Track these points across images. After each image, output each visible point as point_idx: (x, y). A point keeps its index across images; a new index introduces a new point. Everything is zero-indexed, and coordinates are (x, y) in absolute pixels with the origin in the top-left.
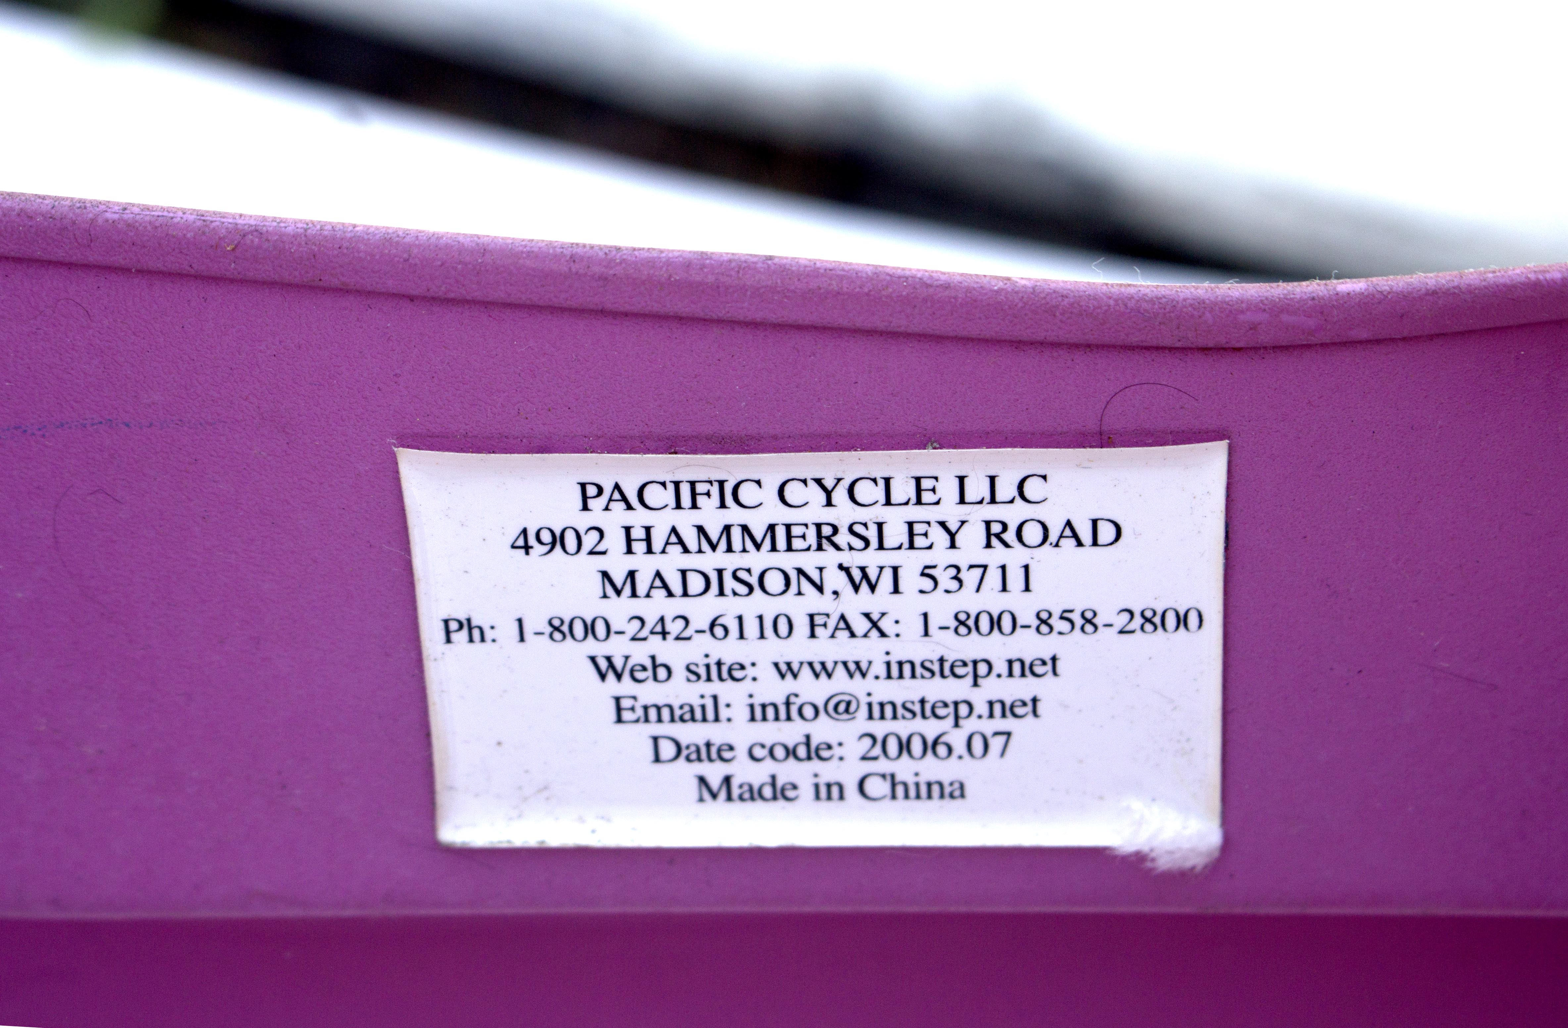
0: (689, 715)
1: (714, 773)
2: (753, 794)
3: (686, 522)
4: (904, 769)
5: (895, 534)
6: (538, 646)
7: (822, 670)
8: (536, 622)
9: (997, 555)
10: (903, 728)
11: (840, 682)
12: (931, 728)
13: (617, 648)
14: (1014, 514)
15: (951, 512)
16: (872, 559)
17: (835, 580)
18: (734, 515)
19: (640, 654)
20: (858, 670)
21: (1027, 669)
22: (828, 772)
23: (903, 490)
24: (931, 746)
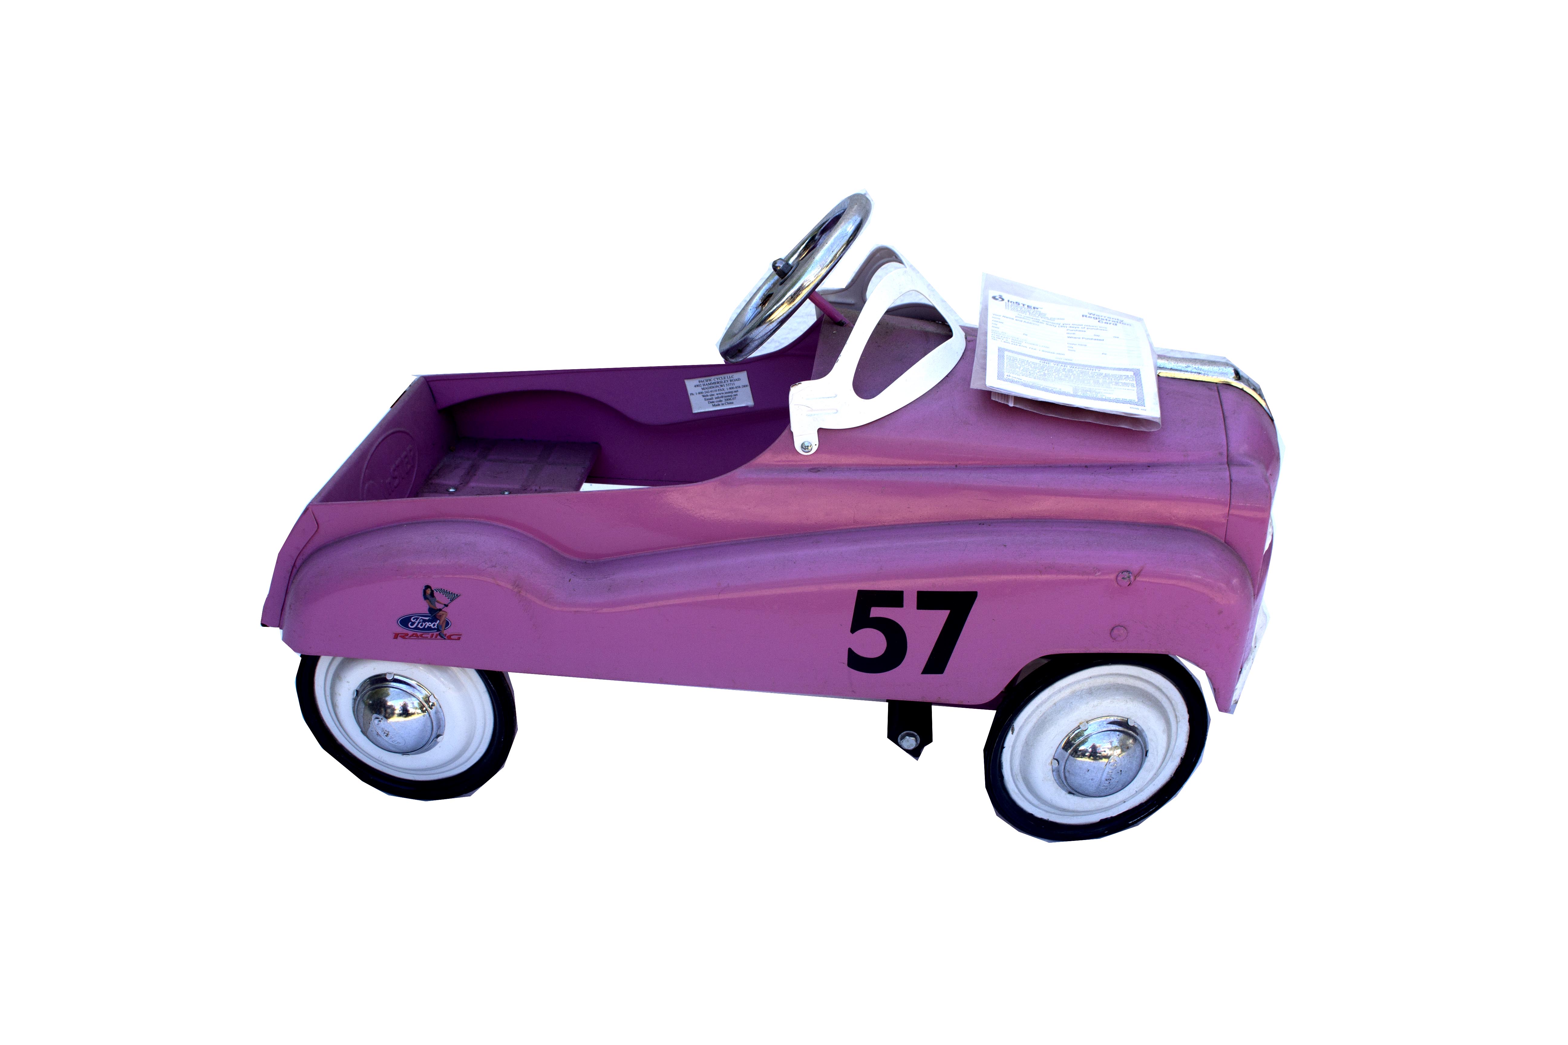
0: (710, 399)
1: (713, 404)
2: (717, 405)
3: (707, 383)
4: (728, 401)
5: (723, 382)
6: (698, 395)
7: (720, 394)
8: (697, 393)
9: (731, 382)
10: (727, 398)
11: (722, 395)
12: (729, 398)
13: (704, 394)
14: (732, 379)
15: (727, 379)
16: (722, 384)
17: (719, 386)
18: (711, 382)
19: (706, 394)
20: (723, 393)
21: (735, 392)
22: (722, 403)
23: (723, 378)
24: (730, 399)
